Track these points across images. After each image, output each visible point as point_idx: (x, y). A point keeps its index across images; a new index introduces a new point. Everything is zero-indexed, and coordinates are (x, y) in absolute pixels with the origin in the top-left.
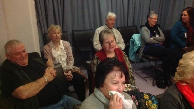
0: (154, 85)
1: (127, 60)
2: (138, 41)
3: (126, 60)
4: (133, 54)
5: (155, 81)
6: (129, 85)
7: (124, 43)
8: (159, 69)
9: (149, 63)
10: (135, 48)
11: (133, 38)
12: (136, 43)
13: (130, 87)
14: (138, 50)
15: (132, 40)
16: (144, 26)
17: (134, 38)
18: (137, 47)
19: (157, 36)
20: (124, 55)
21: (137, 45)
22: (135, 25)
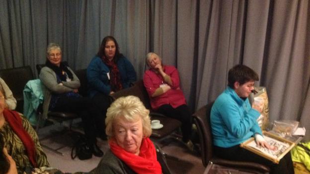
3: (27, 127)
4: (32, 113)
6: (43, 168)
7: (13, 97)
8: (78, 131)
10: (35, 103)
11: (28, 88)
14: (41, 107)
15: (26, 90)
19: (68, 80)
22: (26, 65)
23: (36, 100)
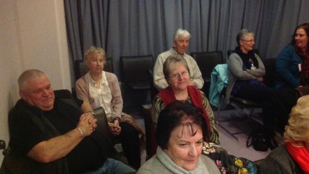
0: (250, 146)
1: (207, 105)
2: (223, 75)
3: (205, 104)
4: (216, 95)
5: (250, 140)
6: (211, 144)
7: (201, 78)
8: (257, 120)
9: (240, 110)
10: (220, 87)
11: (215, 71)
12: (220, 78)
13: (213, 147)
14: (224, 90)
15: (214, 73)
16: (233, 52)
17: (217, 70)
18: (222, 85)
19: (253, 68)
20: (203, 96)
21: (222, 81)
22: (219, 50)
23: (221, 83)
